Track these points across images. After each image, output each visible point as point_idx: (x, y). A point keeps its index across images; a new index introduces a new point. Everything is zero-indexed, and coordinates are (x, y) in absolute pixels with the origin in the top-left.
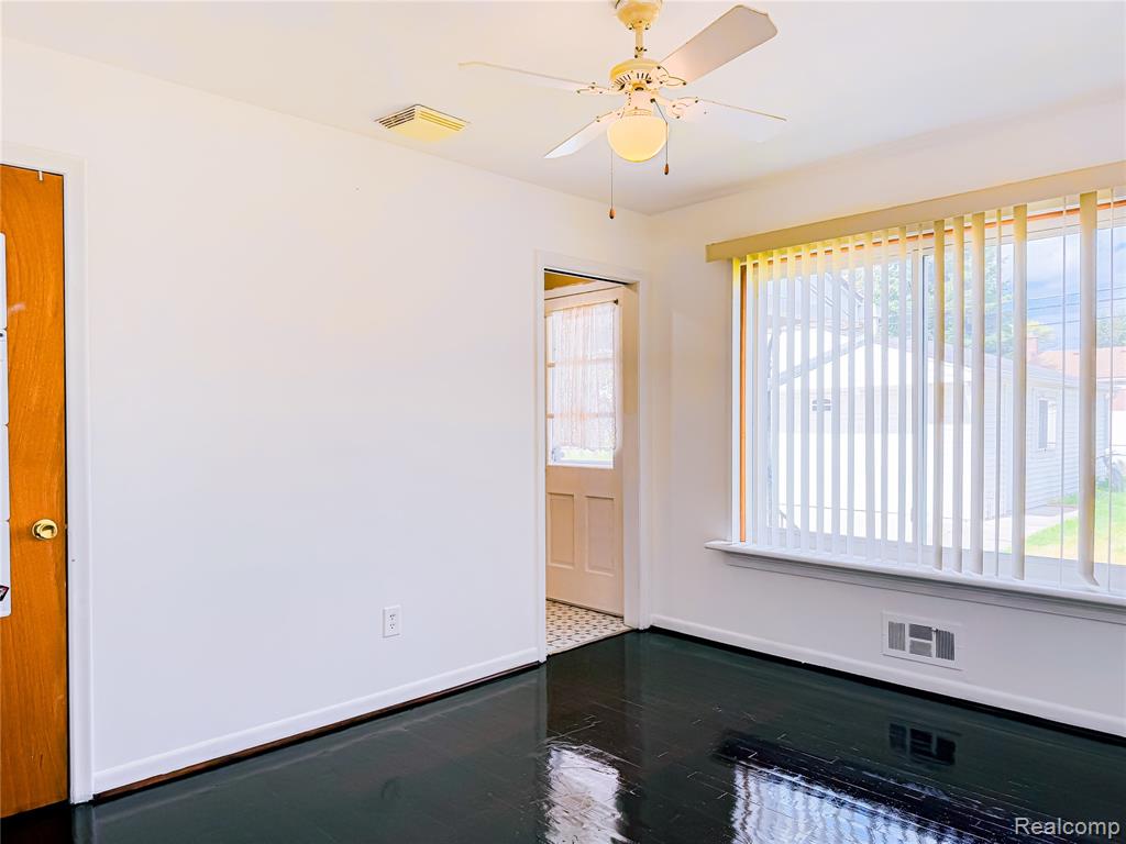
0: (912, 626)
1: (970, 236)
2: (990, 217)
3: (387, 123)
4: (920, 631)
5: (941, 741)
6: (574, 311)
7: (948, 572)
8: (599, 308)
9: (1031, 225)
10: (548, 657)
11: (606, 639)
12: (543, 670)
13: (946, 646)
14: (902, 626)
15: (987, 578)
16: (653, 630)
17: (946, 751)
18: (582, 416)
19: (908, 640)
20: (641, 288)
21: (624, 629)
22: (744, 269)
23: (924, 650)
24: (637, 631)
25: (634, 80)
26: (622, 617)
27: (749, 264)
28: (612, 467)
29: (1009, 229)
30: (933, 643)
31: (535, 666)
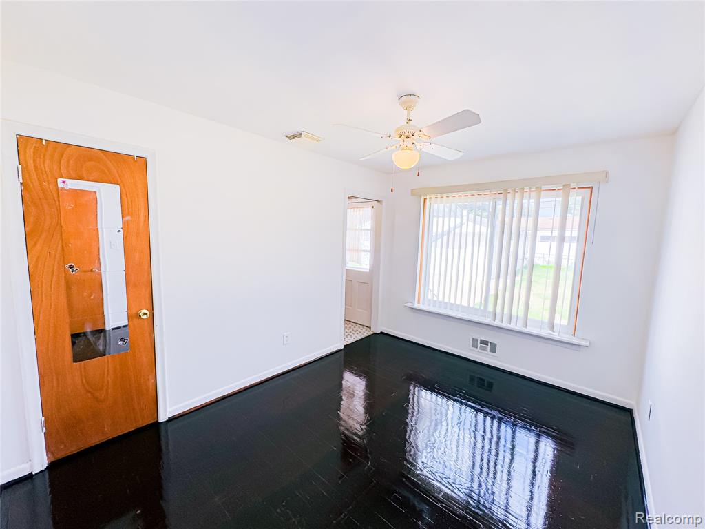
0: (481, 340)
1: (518, 195)
2: (526, 189)
3: (289, 137)
4: (484, 342)
5: (488, 382)
6: (356, 210)
7: (497, 323)
8: (366, 209)
9: (542, 193)
10: (345, 346)
11: (365, 337)
12: (342, 352)
13: (493, 348)
14: (477, 340)
15: (512, 326)
16: (382, 333)
17: (490, 386)
18: (357, 250)
19: (479, 345)
20: (384, 204)
21: (371, 333)
22: (425, 199)
23: (485, 349)
24: (376, 334)
25: (407, 134)
26: (370, 328)
27: (428, 197)
28: (368, 271)
29: (533, 194)
30: (489, 346)
31: (340, 350)
